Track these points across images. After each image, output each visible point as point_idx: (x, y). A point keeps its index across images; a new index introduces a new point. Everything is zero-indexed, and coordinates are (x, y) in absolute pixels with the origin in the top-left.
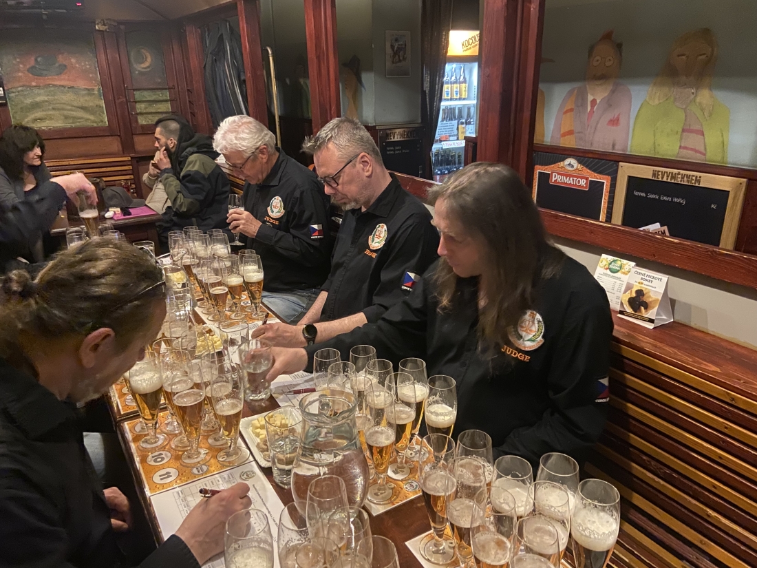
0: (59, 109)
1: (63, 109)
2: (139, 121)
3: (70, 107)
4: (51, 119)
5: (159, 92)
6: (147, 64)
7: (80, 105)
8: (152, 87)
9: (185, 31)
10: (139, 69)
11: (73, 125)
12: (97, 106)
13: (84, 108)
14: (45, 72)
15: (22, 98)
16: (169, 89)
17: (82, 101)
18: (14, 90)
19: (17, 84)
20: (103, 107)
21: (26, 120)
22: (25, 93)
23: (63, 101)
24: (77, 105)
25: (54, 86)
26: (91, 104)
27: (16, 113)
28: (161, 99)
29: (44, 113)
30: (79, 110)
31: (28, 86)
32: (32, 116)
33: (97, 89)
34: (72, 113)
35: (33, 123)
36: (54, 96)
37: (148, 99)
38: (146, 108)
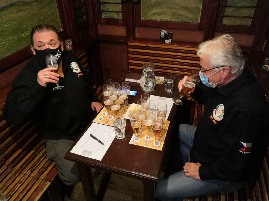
0: (170, 8)
1: (173, 8)
2: (224, 22)
3: (177, 7)
4: (164, 14)
7: (185, 6)
11: (177, 20)
12: (196, 7)
13: (187, 9)
17: (187, 3)
20: (200, 9)
21: (149, 13)
23: (174, 2)
24: (182, 6)
26: (192, 6)
27: (145, 8)
28: (248, 5)
29: (161, 10)
30: (183, 9)
32: (153, 11)
34: (178, 11)
35: (153, 15)
37: (238, 5)
38: (233, 12)
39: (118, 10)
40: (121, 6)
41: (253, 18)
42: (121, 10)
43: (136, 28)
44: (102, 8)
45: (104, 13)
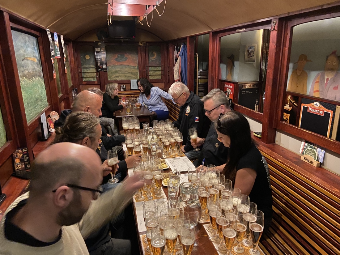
0: (123, 73)
1: (125, 73)
2: (150, 78)
3: (127, 73)
4: (121, 77)
5: (157, 67)
6: (155, 57)
7: (130, 72)
8: (155, 66)
9: (169, 46)
10: (152, 59)
11: (127, 79)
12: (136, 72)
13: (131, 73)
14: (120, 60)
15: (112, 69)
16: (161, 66)
17: (131, 71)
18: (110, 66)
19: (111, 64)
20: (138, 73)
21: (113, 77)
22: (113, 67)
23: (125, 71)
24: (129, 72)
25: (123, 65)
26: (134, 72)
27: (109, 74)
28: (158, 70)
29: (119, 74)
30: (130, 74)
31: (114, 65)
32: (114, 76)
33: (137, 66)
35: (115, 78)
36: (122, 68)
37: (154, 70)
38: (152, 73)
39: (94, 76)
40: (95, 74)
41: (161, 75)
42: (95, 76)
43: (105, 85)
44: (83, 75)
45: (84, 78)
